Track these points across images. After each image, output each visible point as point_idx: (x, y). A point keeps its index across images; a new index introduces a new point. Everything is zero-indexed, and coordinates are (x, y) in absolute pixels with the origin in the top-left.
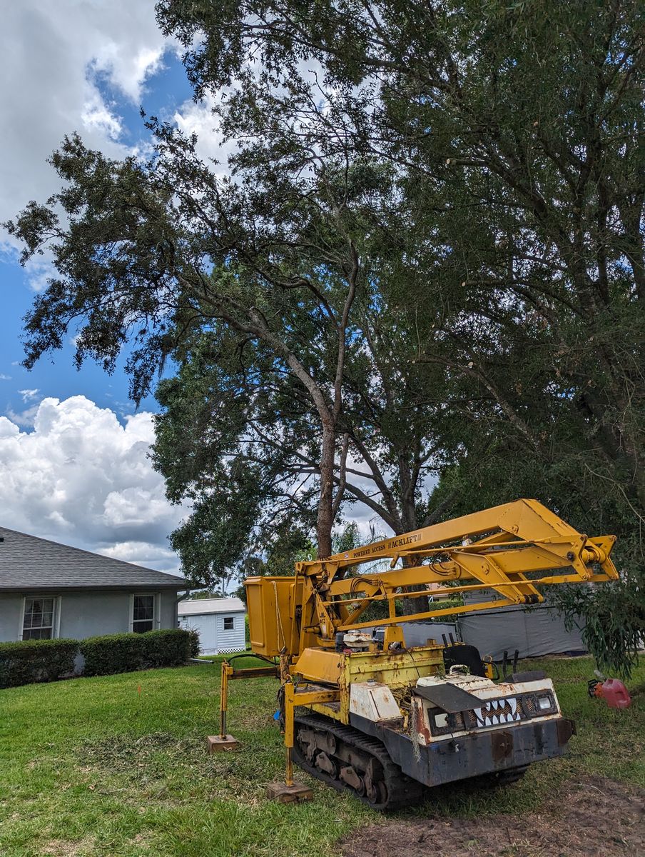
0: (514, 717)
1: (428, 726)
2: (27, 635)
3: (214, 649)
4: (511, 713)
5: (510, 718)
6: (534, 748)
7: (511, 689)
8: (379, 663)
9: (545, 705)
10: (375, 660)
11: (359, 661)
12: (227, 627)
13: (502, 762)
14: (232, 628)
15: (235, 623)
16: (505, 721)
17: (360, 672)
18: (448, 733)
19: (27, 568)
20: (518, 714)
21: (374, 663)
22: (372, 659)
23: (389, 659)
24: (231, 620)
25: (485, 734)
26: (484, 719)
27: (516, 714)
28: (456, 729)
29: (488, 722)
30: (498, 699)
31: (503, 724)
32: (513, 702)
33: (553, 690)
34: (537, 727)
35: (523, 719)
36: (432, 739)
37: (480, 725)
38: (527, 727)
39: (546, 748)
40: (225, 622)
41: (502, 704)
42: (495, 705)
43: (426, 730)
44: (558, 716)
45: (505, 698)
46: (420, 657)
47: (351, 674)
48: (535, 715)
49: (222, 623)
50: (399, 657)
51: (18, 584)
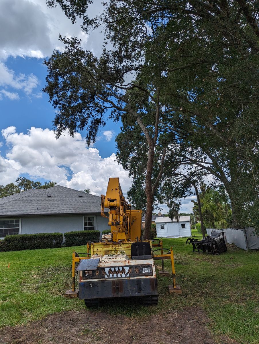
0: (126, 275)
1: (81, 275)
2: (85, 229)
3: (178, 236)
4: (125, 273)
5: (123, 275)
6: (136, 290)
7: (129, 263)
8: (108, 247)
9: (147, 271)
10: (106, 246)
11: (98, 246)
12: (182, 227)
13: (117, 294)
14: (185, 228)
15: (186, 226)
16: (120, 276)
17: (98, 251)
18: (90, 279)
19: (86, 206)
20: (128, 274)
21: (106, 247)
22: (105, 246)
23: (112, 246)
24: (184, 224)
25: (109, 281)
26: (109, 274)
27: (127, 273)
28: (94, 278)
29: (111, 276)
30: (119, 267)
31: (119, 278)
32: (127, 269)
33: (153, 264)
34: (139, 281)
35: (130, 276)
36: (82, 281)
37: (106, 277)
38: (133, 280)
39: (143, 290)
40: (182, 225)
41: (121, 269)
42: (117, 269)
43: (81, 276)
44: (153, 277)
45: (123, 267)
46: (128, 246)
47: (93, 251)
48: (138, 275)
49: (180, 226)
50: (117, 245)
51: (80, 212)
